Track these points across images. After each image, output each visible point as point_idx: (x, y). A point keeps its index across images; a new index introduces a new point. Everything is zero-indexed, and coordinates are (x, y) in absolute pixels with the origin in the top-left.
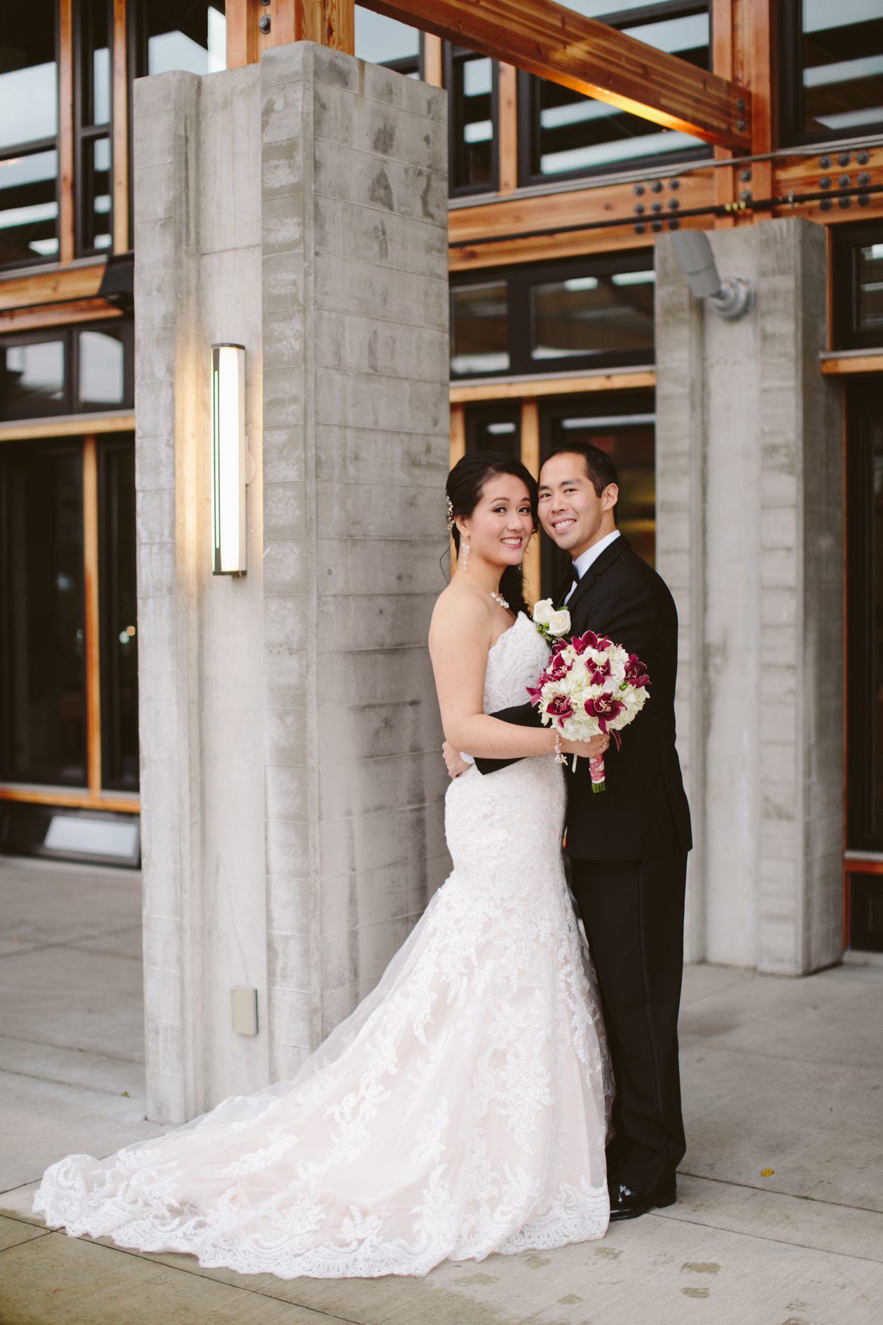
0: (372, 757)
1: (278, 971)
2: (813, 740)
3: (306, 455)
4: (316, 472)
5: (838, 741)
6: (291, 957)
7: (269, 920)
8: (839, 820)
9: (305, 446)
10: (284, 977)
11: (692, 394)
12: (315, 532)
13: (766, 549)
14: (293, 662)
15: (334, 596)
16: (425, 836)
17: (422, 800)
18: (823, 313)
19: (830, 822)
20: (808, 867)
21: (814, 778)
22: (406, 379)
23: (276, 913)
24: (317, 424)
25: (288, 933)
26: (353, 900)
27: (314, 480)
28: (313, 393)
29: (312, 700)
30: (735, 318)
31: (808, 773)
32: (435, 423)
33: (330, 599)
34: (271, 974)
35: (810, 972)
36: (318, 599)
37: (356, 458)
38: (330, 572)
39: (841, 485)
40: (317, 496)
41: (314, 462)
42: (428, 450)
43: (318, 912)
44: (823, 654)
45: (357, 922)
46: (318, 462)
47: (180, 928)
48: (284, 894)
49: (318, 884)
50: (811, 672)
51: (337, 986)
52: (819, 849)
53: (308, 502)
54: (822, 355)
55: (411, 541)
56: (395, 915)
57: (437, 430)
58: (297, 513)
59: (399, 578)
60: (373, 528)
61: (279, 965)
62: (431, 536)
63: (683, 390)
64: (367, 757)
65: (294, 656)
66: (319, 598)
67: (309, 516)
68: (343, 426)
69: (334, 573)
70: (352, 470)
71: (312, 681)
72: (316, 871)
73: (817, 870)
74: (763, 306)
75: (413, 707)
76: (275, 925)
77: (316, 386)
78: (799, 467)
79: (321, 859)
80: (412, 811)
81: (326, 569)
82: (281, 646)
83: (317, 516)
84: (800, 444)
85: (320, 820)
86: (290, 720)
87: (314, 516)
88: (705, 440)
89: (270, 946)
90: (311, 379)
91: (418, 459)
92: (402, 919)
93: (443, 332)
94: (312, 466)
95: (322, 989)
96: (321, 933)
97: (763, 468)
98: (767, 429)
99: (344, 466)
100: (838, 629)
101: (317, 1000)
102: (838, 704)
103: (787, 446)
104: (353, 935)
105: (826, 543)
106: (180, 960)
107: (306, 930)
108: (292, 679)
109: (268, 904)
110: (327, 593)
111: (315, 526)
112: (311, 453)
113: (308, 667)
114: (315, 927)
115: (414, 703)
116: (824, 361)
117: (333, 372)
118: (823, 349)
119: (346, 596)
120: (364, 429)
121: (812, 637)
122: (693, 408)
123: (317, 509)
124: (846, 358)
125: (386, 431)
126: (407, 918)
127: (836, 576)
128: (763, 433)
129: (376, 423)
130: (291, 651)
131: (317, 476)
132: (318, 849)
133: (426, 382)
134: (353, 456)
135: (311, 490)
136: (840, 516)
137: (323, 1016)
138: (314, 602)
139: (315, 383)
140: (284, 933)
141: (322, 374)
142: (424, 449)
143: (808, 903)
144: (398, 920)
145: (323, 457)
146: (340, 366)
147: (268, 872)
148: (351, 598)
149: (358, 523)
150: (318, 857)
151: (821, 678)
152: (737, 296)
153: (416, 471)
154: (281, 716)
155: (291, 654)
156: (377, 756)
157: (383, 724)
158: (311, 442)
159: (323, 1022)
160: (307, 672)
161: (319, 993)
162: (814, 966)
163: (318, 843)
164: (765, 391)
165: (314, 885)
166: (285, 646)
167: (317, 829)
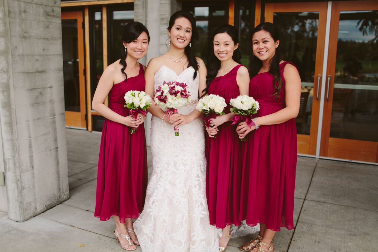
0: (36, 104)
1: (7, 169)
3: (5, 9)
4: (9, 15)
6: (10, 165)
7: (4, 154)
9: (4, 6)
10: (9, 170)
11: (143, 4)
12: (10, 34)
13: (160, 45)
14: (5, 76)
15: (19, 55)
16: (56, 125)
17: (55, 115)
23: (5, 152)
25: (9, 157)
26: (30, 146)
27: (8, 18)
29: (12, 88)
32: (55, 3)
33: (17, 56)
34: (5, 169)
36: (12, 56)
37: (25, 12)
38: (16, 47)
40: (9, 23)
41: (8, 11)
42: (53, 11)
43: (17, 151)
45: (32, 152)
46: (9, 12)
48: (7, 146)
49: (17, 143)
51: (26, 172)
53: (6, 25)
55: (47, 39)
56: (46, 149)
57: (56, 5)
58: (3, 28)
59: (44, 50)
60: (33, 34)
61: (7, 167)
62: (55, 37)
63: (140, 3)
64: (34, 104)
65: (5, 74)
66: (12, 55)
67: (7, 29)
69: (18, 48)
70: (23, 15)
71: (11, 82)
72: (16, 139)
75: (50, 89)
76: (5, 155)
79: (18, 136)
80: (51, 119)
81: (15, 46)
83: (10, 30)
85: (17, 123)
86: (5, 93)
87: (9, 29)
88: (146, 16)
89: (4, 161)
91: (49, 13)
92: (49, 150)
94: (7, 13)
95: (20, 174)
96: (19, 158)
97: (160, 24)
99: (20, 14)
101: (19, 177)
103: (166, 18)
104: (31, 157)
107: (14, 157)
108: (5, 81)
109: (3, 149)
110: (16, 54)
111: (9, 33)
112: (6, 8)
113: (9, 77)
114: (17, 156)
115: (50, 87)
119: (23, 55)
120: (28, 2)
122: (143, 8)
123: (10, 27)
125: (37, 4)
126: (51, 149)
128: (160, 15)
130: (4, 72)
131: (9, 16)
132: (16, 133)
134: (23, 11)
135: (7, 20)
137: (21, 182)
138: (11, 57)
140: (8, 157)
142: (51, 11)
144: (47, 150)
145: (11, 10)
147: (2, 139)
148: (25, 56)
149: (27, 32)
150: (17, 135)
153: (49, 17)
154: (3, 92)
155: (4, 73)
156: (38, 104)
157: (39, 94)
158: (6, 5)
159: (21, 183)
160: (10, 79)
161: (19, 175)
163: (16, 131)
164: (161, 4)
165: (16, 144)
166: (2, 71)
167: (16, 127)
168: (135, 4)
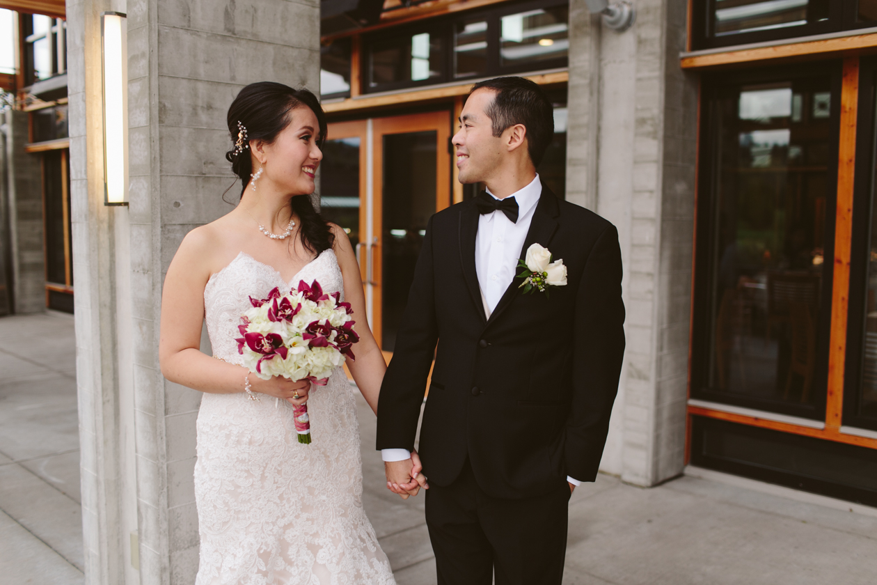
1: (143, 532)
2: (665, 326)
3: (150, 103)
4: (160, 117)
5: (685, 325)
6: (149, 522)
7: (138, 490)
8: (685, 378)
9: (150, 95)
10: (146, 537)
11: (591, 84)
12: (159, 170)
13: (636, 192)
14: (145, 280)
15: (182, 225)
18: (684, 25)
19: (677, 379)
20: (658, 413)
21: (665, 351)
22: (270, 43)
23: (142, 485)
24: (160, 75)
25: (147, 502)
27: (157, 125)
28: (157, 48)
30: (622, 30)
31: (660, 348)
33: (178, 228)
34: (140, 532)
35: (657, 483)
36: (162, 227)
37: (210, 107)
38: (177, 204)
39: (695, 148)
40: (161, 139)
41: (157, 108)
43: (165, 490)
44: (676, 265)
46: (162, 109)
47: (97, 482)
48: (145, 471)
49: (165, 467)
50: (665, 278)
51: (188, 547)
52: (668, 399)
53: (152, 144)
54: (682, 55)
61: (144, 527)
63: (585, 82)
65: (146, 275)
66: (164, 226)
67: (153, 156)
68: (193, 79)
69: (182, 205)
70: (204, 117)
71: (157, 297)
72: (163, 456)
73: (666, 414)
74: (639, 19)
76: (141, 494)
77: (159, 42)
78: (661, 134)
79: (168, 446)
81: (174, 201)
82: (139, 266)
83: (161, 157)
84: (662, 117)
85: (166, 412)
86: (145, 328)
87: (158, 156)
88: (599, 116)
89: (139, 511)
90: (155, 36)
93: (313, 7)
94: (156, 112)
95: (170, 551)
96: (168, 507)
97: (636, 135)
98: (639, 107)
99: (195, 114)
100: (689, 248)
101: (166, 560)
102: (687, 300)
103: (652, 119)
105: (680, 188)
106: (98, 506)
107: (157, 503)
108: (144, 295)
109: (137, 477)
110: (174, 222)
111: (158, 165)
112: (155, 101)
113: (154, 285)
114: (163, 501)
116: (683, 59)
117: (181, 31)
118: (683, 50)
120: (219, 83)
121: (667, 253)
122: (591, 94)
123: (161, 150)
124: (699, 56)
127: (688, 212)
128: (637, 110)
129: (233, 78)
130: (145, 272)
131: (161, 121)
132: (164, 438)
133: (292, 47)
134: (205, 106)
135: (156, 135)
136: (693, 170)
137: (171, 574)
138: (158, 230)
139: (158, 40)
141: (166, 32)
143: (657, 438)
145: (168, 105)
146: (189, 27)
147: (136, 451)
149: (212, 163)
150: (165, 444)
151: (673, 282)
152: (622, 14)
154: (140, 324)
155: (144, 273)
158: (155, 91)
159: (171, 578)
160: (153, 289)
161: (167, 555)
162: (661, 478)
163: (164, 433)
164: (639, 80)
165: (162, 467)
166: (141, 267)
167: (163, 422)
168: (570, 85)
